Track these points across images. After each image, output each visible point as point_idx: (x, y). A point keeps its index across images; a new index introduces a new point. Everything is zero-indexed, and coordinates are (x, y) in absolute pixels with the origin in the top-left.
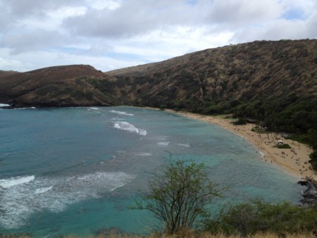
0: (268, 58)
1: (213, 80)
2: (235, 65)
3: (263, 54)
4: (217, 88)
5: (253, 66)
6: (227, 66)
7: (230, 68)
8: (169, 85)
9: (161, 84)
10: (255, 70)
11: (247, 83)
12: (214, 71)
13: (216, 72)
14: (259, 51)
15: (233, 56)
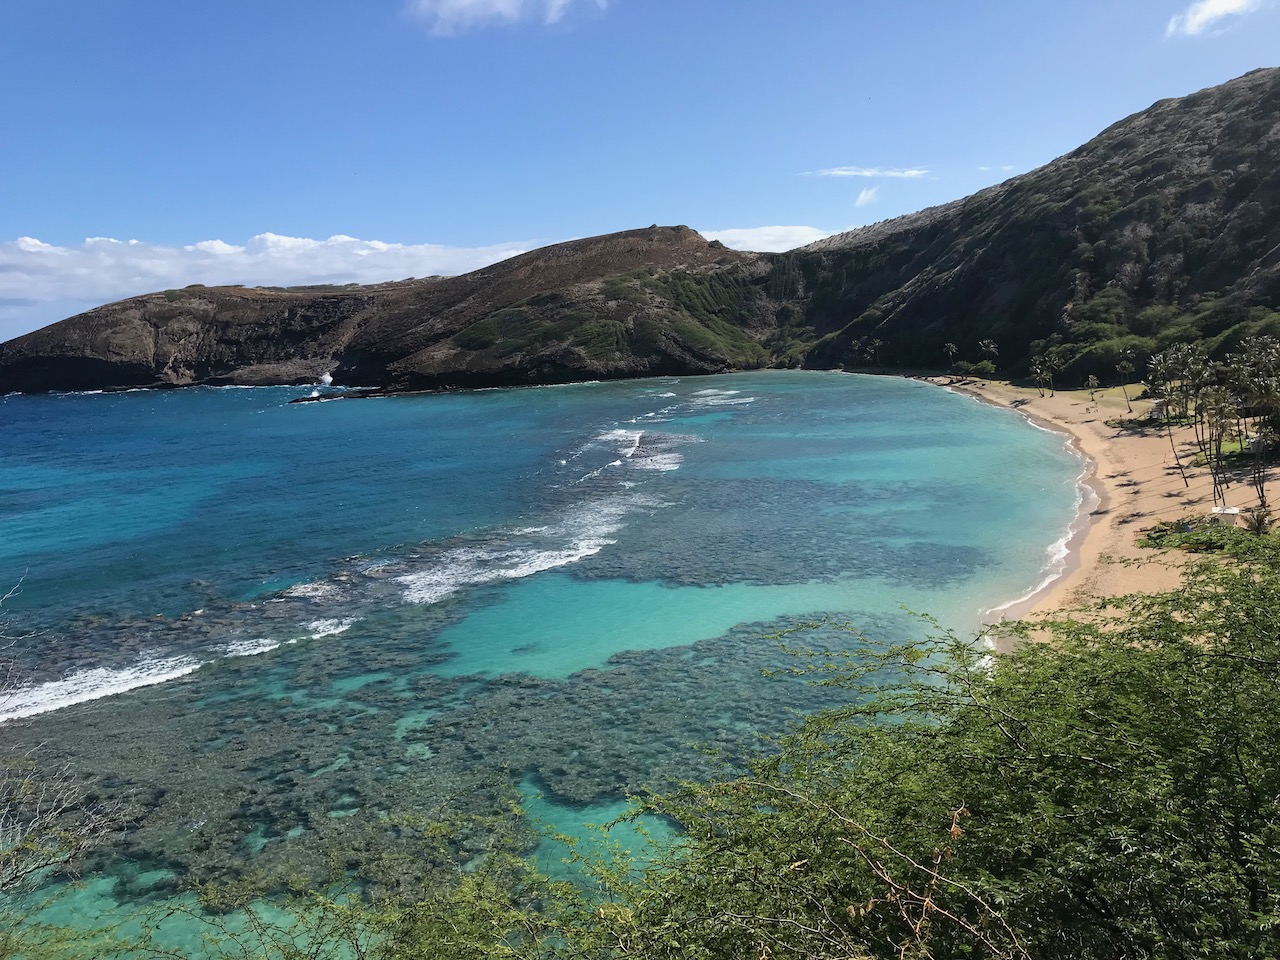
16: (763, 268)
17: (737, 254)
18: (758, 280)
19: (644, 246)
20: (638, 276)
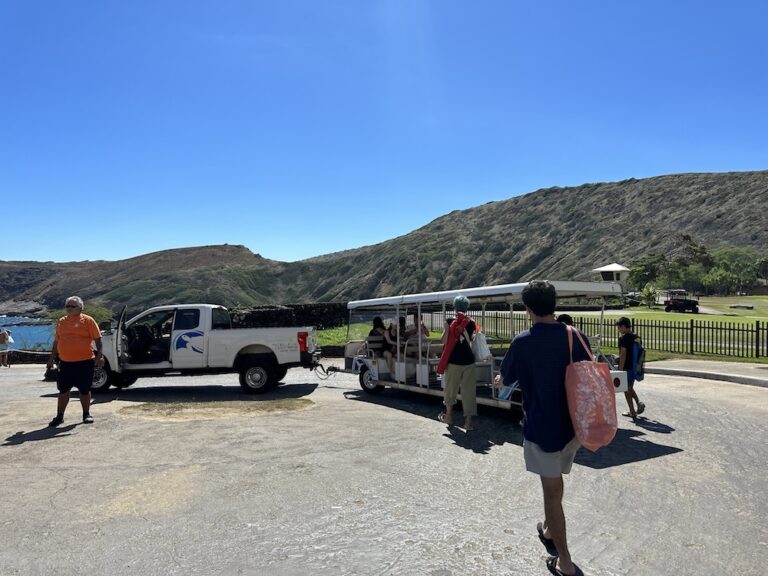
0: (554, 220)
1: (443, 266)
2: (493, 235)
3: (547, 213)
4: (448, 277)
5: (523, 237)
6: (477, 238)
7: (481, 242)
8: (367, 277)
9: (357, 276)
10: (525, 244)
11: (504, 268)
12: (451, 247)
13: (454, 250)
14: (541, 207)
15: (492, 220)
16: (280, 269)
17: (268, 261)
18: (278, 275)
19: (220, 253)
20: (215, 269)
